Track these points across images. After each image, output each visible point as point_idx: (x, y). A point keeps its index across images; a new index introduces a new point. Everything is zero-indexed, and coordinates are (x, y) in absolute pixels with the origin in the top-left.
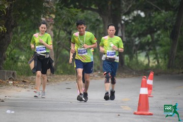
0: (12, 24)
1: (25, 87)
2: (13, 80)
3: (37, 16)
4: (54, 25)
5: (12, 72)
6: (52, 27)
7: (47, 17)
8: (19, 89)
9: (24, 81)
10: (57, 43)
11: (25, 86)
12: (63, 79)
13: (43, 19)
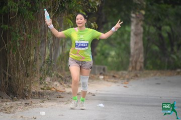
0: (103, 20)
1: (115, 82)
2: (104, 75)
3: (127, 12)
4: (144, 21)
5: (102, 67)
6: (141, 23)
7: (137, 13)
8: (110, 84)
9: (114, 77)
10: (146, 38)
11: (115, 80)
12: (152, 75)
13: (133, 15)
